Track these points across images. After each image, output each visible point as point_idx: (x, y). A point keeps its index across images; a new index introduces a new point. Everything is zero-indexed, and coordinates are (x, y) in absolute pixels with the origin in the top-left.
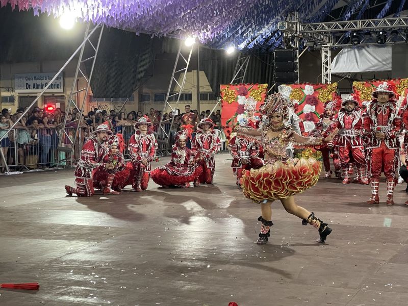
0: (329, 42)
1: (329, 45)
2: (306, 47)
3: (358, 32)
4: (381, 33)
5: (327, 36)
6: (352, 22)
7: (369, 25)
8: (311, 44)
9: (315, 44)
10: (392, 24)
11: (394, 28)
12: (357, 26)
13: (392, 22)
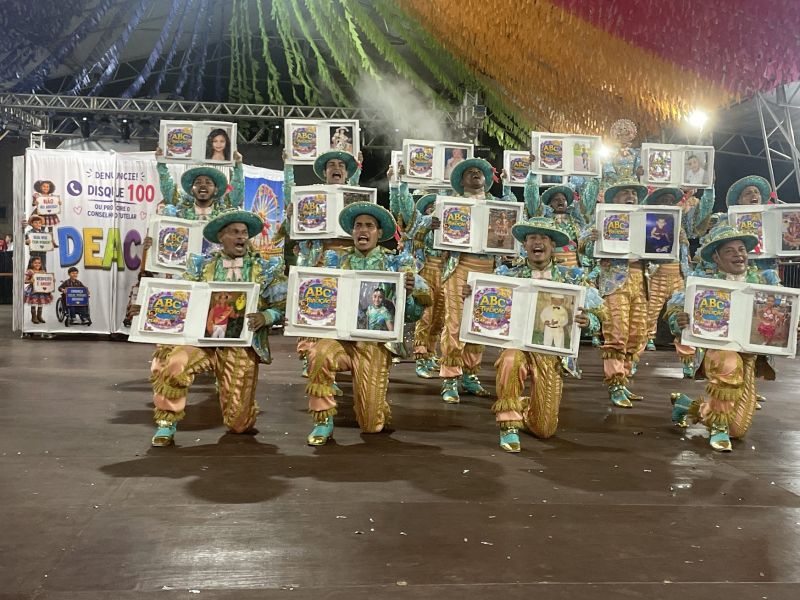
0: (43, 128)
1: (42, 132)
2: (5, 131)
3: (90, 115)
4: (125, 121)
5: (39, 118)
6: (82, 98)
7: (109, 105)
8: (15, 127)
9: (20, 128)
10: (143, 109)
11: (145, 115)
12: (89, 105)
13: (143, 105)
